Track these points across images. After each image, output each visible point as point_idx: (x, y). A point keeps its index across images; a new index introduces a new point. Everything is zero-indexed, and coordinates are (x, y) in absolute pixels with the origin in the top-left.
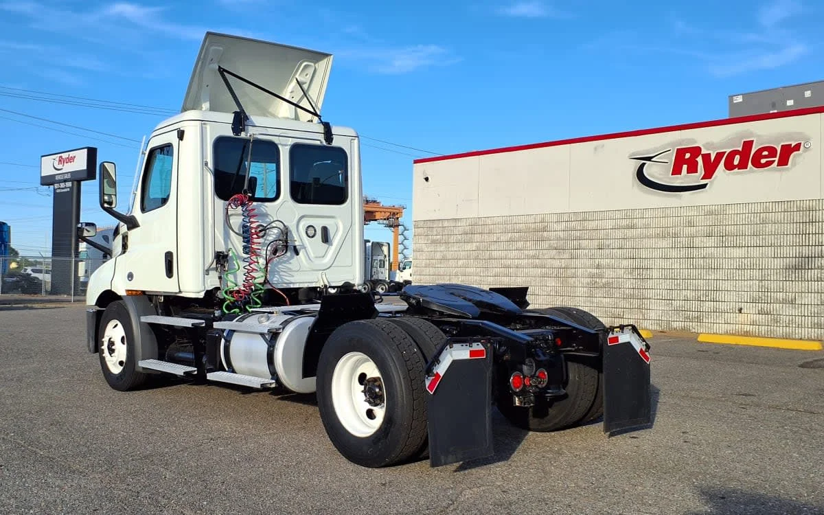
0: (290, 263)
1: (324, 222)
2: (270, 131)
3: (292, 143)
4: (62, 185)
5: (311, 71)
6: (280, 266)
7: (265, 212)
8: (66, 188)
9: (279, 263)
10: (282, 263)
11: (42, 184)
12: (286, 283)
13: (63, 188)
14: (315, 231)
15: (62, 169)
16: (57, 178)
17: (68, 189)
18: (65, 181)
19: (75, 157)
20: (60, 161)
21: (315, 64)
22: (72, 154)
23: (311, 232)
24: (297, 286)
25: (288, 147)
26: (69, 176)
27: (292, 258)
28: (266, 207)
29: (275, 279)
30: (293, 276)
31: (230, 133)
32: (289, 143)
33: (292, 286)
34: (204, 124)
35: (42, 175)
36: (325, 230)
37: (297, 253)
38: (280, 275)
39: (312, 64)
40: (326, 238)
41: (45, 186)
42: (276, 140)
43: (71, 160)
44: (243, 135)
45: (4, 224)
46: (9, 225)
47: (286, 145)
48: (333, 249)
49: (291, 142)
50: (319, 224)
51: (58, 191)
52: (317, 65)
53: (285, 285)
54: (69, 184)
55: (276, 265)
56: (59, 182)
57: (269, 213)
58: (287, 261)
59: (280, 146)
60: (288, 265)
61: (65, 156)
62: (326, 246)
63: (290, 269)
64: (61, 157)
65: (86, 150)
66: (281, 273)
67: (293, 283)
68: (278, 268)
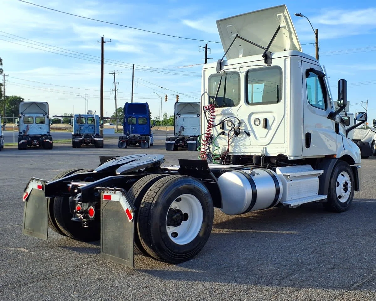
0: (245, 141)
2: (235, 66)
3: (246, 70)
6: (239, 143)
7: (231, 112)
9: (239, 141)
10: (241, 140)
12: (242, 152)
14: (260, 121)
23: (257, 122)
24: (249, 154)
25: (245, 73)
27: (246, 138)
28: (232, 109)
29: (237, 150)
30: (247, 148)
31: (215, 72)
33: (246, 154)
34: (205, 70)
36: (266, 121)
37: (248, 134)
38: (240, 148)
40: (266, 125)
42: (238, 70)
47: (243, 72)
48: (271, 133)
50: (262, 117)
53: (243, 153)
55: (238, 142)
57: (233, 112)
58: (243, 139)
59: (240, 74)
60: (244, 142)
62: (266, 130)
63: (244, 144)
66: (241, 147)
67: (247, 153)
68: (238, 144)
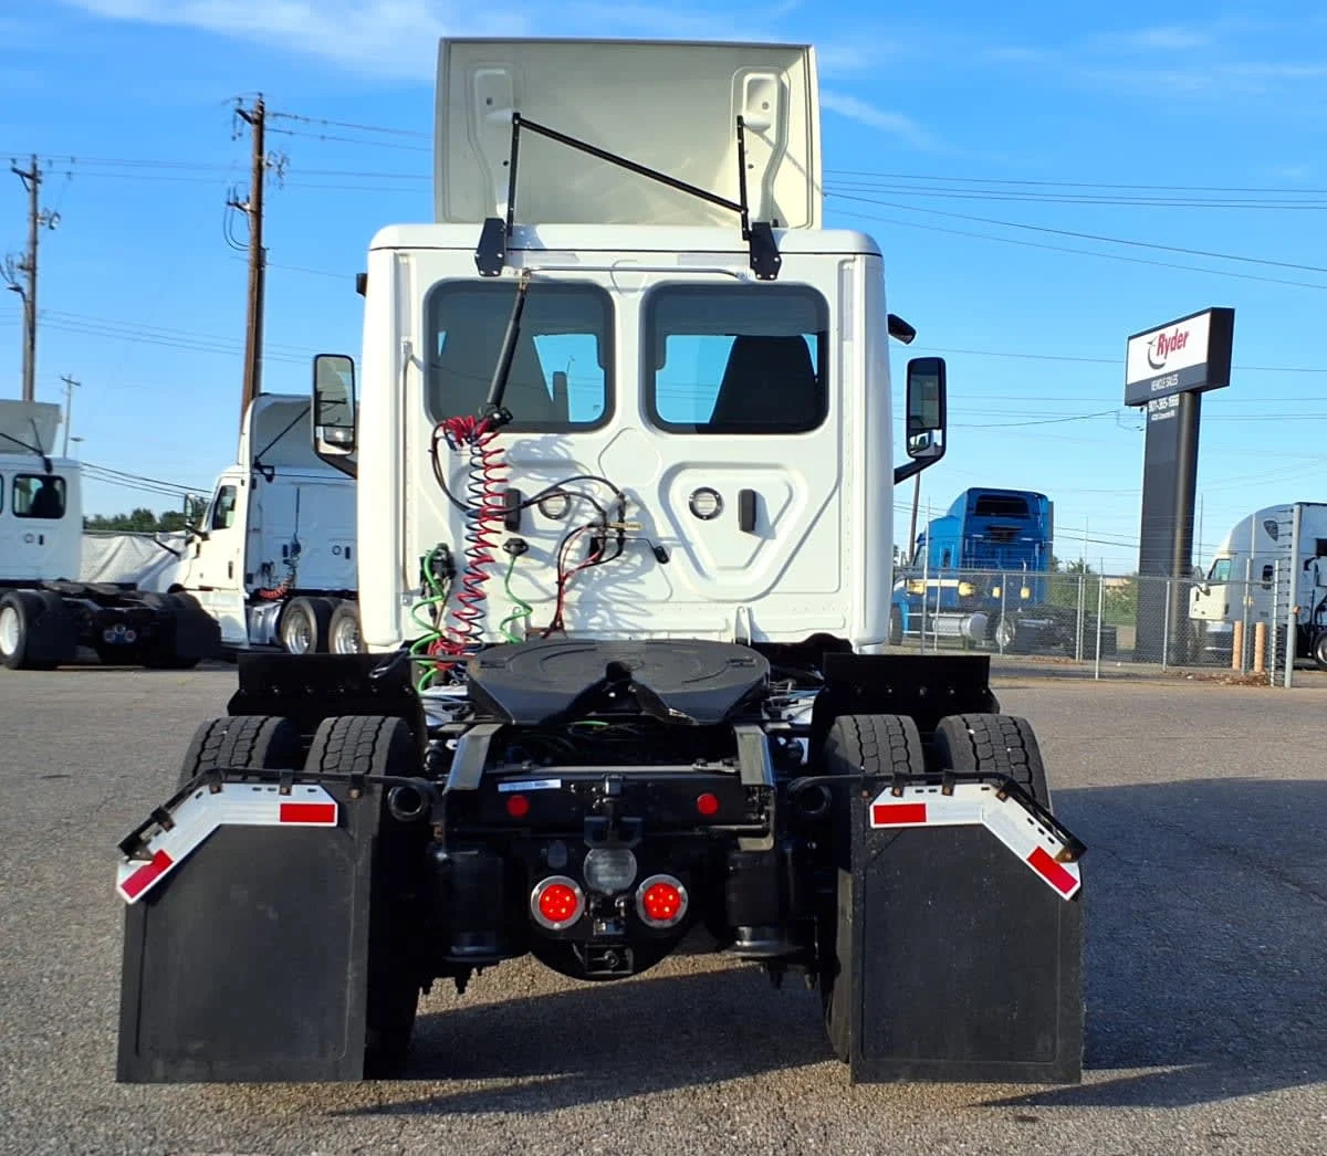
0: (640, 583)
1: (750, 481)
2: (585, 260)
3: (650, 284)
4: (1163, 403)
5: (770, 94)
6: (610, 589)
7: (565, 456)
8: (1168, 409)
9: (610, 582)
10: (617, 580)
11: (1129, 404)
12: (628, 631)
13: (1163, 411)
14: (720, 502)
15: (1162, 366)
16: (1156, 386)
17: (1172, 414)
18: (1166, 394)
19: (1187, 335)
20: (1160, 345)
21: (779, 75)
22: (1182, 327)
23: (708, 504)
25: (640, 295)
26: (1172, 382)
27: (645, 569)
28: (568, 443)
29: (597, 620)
30: (650, 615)
31: (471, 272)
32: (642, 286)
34: (402, 255)
35: (1129, 383)
36: (750, 500)
37: (661, 556)
38: (610, 611)
39: (771, 77)
40: (752, 520)
41: (1133, 408)
42: (602, 280)
43: (1180, 341)
44: (507, 273)
45: (1041, 497)
46: (1050, 500)
47: (635, 290)
48: (775, 551)
49: (650, 280)
50: (731, 485)
51: (1155, 418)
52: (784, 78)
54: (1174, 400)
56: (1158, 396)
57: (576, 458)
58: (630, 576)
59: (613, 294)
60: (633, 588)
61: (1169, 332)
62: (752, 540)
63: (638, 595)
64: (1162, 336)
65: (1207, 317)
66: (615, 607)
67: (652, 631)
68: (605, 594)
